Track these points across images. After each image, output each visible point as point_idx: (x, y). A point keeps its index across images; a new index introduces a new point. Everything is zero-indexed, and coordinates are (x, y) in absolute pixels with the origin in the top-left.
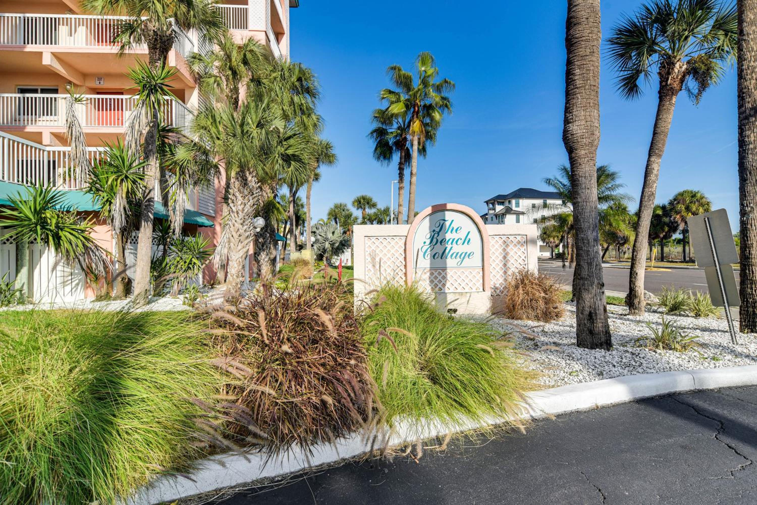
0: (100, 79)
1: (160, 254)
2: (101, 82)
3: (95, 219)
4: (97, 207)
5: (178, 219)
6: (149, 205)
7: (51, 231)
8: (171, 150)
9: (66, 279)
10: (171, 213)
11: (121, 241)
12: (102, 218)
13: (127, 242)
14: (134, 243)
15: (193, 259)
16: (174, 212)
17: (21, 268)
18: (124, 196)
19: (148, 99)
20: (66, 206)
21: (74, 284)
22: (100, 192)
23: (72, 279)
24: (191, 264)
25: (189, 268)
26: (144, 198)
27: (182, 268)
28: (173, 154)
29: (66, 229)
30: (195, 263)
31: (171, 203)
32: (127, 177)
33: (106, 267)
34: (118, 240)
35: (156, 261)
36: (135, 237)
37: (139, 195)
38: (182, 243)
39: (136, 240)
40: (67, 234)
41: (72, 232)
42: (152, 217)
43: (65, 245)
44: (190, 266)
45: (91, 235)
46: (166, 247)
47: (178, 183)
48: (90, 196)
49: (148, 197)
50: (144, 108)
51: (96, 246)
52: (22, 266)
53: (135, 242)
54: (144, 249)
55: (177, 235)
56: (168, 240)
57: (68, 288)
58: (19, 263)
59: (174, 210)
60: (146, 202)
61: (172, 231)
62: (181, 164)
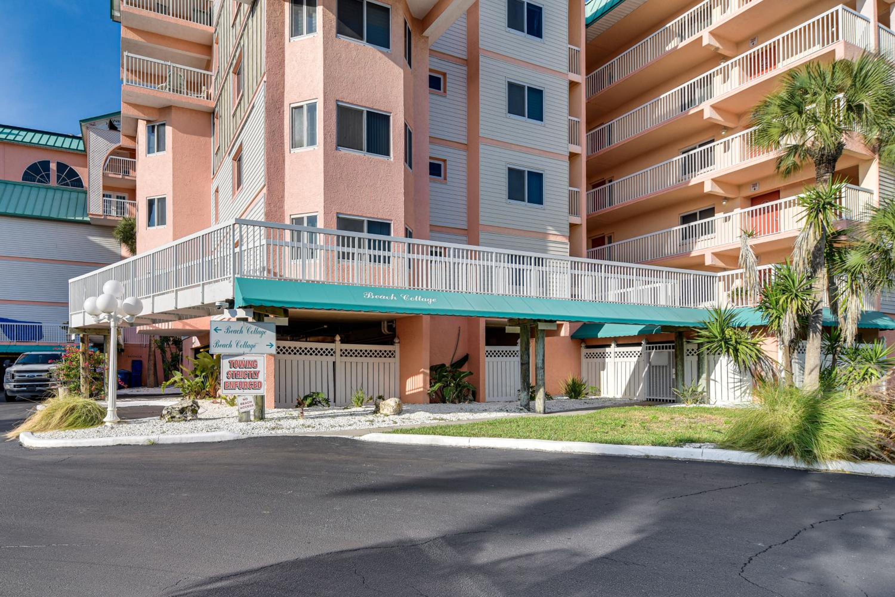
0: (754, 185)
1: (829, 364)
2: (756, 187)
3: (765, 334)
4: (765, 322)
5: (850, 327)
6: (817, 317)
7: (732, 345)
8: (841, 258)
9: (736, 385)
10: (841, 320)
11: (788, 352)
12: (770, 331)
13: (793, 352)
14: (803, 353)
15: (870, 370)
16: (845, 320)
17: (702, 375)
18: (794, 312)
19: (816, 219)
20: (737, 324)
21: (743, 389)
22: (770, 310)
23: (741, 385)
24: (867, 374)
25: (864, 379)
26: (812, 310)
27: (855, 379)
28: (843, 261)
29: (743, 343)
30: (872, 374)
31: (840, 311)
32: (796, 296)
33: (774, 375)
34: (786, 351)
35: (824, 371)
36: (803, 347)
37: (808, 309)
38: (855, 353)
39: (805, 350)
40: (744, 347)
41: (747, 345)
42: (820, 327)
43: (741, 356)
44: (866, 376)
45: (762, 347)
46: (836, 356)
47: (849, 290)
48: (759, 314)
49: (816, 309)
50: (812, 229)
51: (766, 356)
52: (702, 373)
53: (803, 351)
54: (813, 359)
55: (850, 344)
56: (839, 349)
57: (738, 393)
58: (701, 370)
59: (845, 318)
60: (814, 314)
61: (842, 339)
62: (852, 270)
